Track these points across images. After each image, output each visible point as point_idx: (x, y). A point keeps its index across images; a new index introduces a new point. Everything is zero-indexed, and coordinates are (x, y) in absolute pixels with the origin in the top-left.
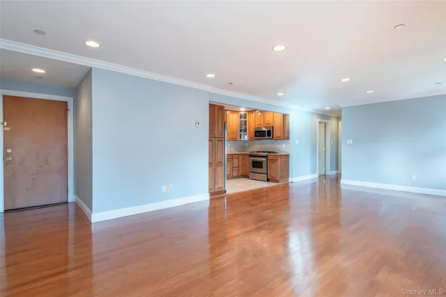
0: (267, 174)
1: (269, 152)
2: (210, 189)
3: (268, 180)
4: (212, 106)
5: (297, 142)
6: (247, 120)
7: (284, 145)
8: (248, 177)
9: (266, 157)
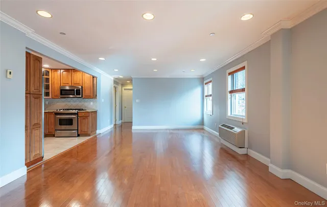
0: (78, 130)
1: (79, 110)
2: (26, 160)
3: (79, 135)
4: (28, 55)
5: (103, 101)
6: (50, 77)
7: (92, 103)
8: (54, 136)
9: (77, 114)
